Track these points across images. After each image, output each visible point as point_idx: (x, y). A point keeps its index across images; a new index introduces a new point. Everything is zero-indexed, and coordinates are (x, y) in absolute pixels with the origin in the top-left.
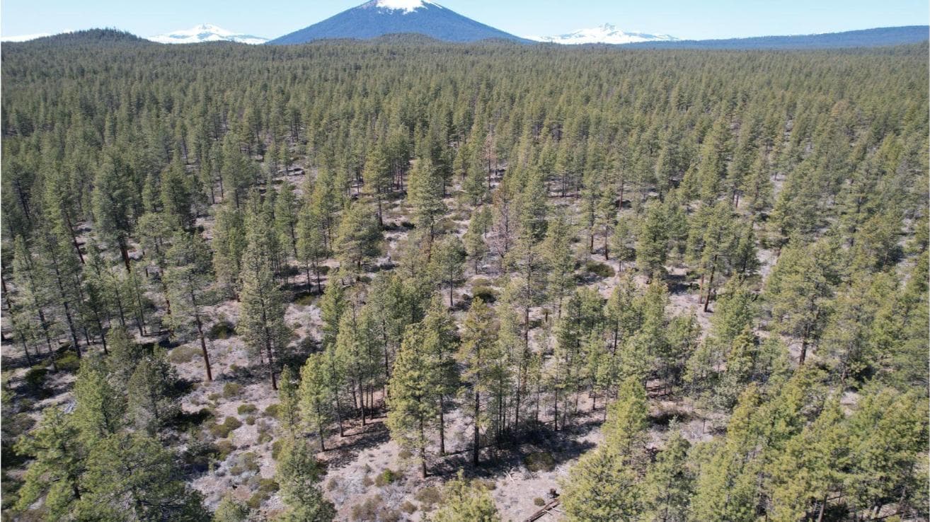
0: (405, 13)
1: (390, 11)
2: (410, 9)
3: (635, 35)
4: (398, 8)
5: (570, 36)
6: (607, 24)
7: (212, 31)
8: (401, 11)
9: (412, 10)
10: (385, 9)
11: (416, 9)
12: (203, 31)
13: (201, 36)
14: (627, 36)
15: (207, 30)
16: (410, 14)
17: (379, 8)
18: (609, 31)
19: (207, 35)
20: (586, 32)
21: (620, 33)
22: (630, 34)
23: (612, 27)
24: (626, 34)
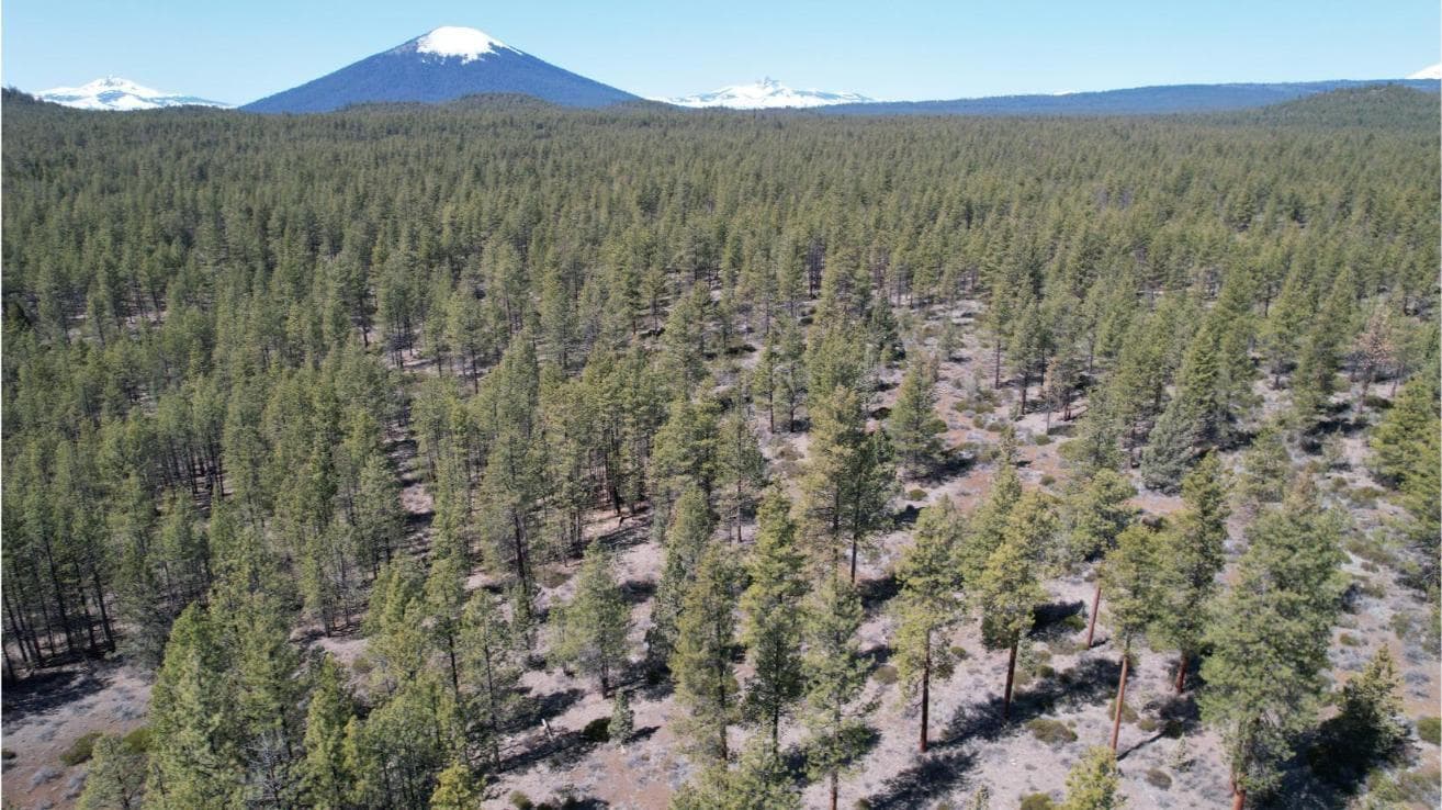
0: (464, 62)
1: (440, 58)
2: (473, 56)
3: (810, 94)
4: (453, 53)
5: (714, 96)
6: (767, 79)
7: (123, 89)
8: (458, 59)
9: (476, 58)
10: (432, 56)
11: (482, 55)
12: (108, 89)
13: (104, 98)
14: (798, 96)
15: (115, 88)
16: (473, 62)
17: (422, 54)
18: (771, 89)
19: (117, 95)
20: (736, 90)
21: (788, 91)
22: (803, 94)
23: (774, 83)
24: (797, 93)
